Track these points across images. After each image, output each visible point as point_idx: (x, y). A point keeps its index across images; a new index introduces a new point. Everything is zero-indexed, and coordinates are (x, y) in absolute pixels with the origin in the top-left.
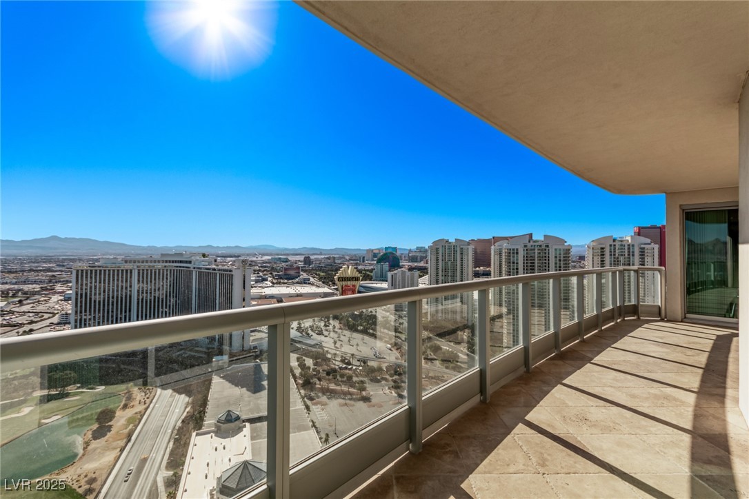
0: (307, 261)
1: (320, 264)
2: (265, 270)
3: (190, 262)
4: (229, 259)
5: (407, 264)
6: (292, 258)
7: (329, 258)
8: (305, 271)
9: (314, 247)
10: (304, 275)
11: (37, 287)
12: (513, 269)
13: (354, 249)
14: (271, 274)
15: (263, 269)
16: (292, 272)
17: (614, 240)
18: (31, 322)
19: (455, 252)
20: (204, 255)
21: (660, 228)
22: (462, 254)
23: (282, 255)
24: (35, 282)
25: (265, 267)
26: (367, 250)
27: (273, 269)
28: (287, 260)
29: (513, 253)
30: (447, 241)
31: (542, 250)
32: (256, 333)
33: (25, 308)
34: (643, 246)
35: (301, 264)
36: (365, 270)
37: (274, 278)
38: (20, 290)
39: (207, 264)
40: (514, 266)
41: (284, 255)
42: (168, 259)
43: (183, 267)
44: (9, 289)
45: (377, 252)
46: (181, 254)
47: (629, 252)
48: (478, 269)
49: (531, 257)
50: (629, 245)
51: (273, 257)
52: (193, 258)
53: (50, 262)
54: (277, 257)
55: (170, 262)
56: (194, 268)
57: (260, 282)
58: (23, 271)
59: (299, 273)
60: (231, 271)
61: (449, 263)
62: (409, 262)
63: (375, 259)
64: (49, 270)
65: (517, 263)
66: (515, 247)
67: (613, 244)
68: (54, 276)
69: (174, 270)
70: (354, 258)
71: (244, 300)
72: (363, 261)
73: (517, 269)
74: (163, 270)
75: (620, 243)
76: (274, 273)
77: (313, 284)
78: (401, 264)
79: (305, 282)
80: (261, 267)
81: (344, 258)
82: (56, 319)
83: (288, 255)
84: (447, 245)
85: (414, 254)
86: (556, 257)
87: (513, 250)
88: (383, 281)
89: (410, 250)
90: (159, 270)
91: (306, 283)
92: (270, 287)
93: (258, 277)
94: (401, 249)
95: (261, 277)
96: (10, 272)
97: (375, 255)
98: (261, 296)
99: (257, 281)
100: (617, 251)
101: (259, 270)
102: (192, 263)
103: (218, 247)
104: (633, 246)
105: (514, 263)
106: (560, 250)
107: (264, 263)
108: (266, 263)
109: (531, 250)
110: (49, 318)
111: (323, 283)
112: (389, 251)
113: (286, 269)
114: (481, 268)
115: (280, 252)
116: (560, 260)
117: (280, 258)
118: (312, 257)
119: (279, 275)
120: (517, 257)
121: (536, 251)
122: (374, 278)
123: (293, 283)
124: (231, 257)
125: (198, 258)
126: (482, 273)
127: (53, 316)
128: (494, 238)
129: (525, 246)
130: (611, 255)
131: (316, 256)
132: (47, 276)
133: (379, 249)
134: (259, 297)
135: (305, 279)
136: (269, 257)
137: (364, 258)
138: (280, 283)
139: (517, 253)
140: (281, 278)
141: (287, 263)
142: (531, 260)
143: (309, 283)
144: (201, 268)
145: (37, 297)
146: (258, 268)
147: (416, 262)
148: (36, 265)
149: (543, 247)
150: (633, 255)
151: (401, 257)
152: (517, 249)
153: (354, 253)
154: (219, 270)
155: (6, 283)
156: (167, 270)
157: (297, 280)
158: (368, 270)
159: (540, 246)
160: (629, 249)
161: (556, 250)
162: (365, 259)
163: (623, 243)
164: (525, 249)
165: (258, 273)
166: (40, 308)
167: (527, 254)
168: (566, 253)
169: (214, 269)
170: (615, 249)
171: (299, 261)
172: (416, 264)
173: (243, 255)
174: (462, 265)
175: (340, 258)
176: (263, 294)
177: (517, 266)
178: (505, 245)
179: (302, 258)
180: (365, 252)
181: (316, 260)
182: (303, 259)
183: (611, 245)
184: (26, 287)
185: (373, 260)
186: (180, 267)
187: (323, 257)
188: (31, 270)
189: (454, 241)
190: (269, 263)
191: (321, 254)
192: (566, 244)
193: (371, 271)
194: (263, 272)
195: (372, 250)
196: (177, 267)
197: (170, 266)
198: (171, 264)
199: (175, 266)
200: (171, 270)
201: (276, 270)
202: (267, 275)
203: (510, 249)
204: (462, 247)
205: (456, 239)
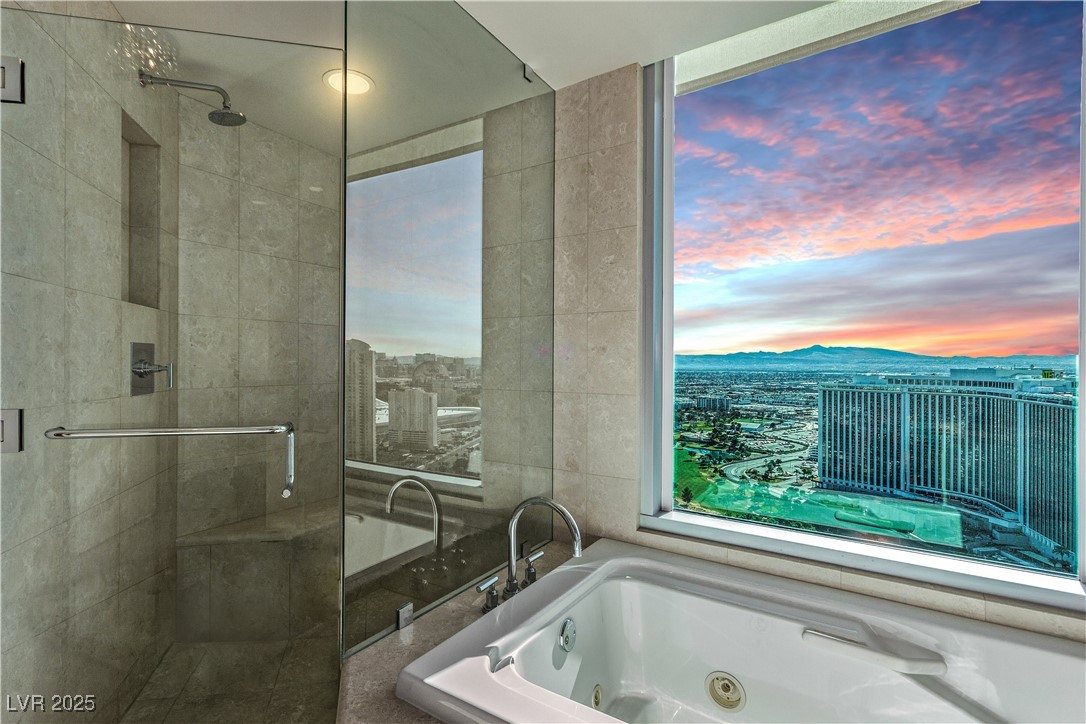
3: (1011, 386)
11: (792, 410)
18: (781, 452)
20: (1048, 374)
24: (791, 403)
33: (777, 434)
38: (775, 412)
39: (1051, 390)
43: (997, 394)
44: (765, 410)
46: (991, 371)
52: (1017, 377)
53: (811, 380)
56: (1020, 397)
58: (781, 390)
64: (808, 389)
68: (812, 397)
69: (977, 399)
74: (956, 397)
82: (806, 454)
90: (948, 397)
96: (769, 390)
102: (1016, 389)
110: (800, 450)
125: (1030, 378)
127: (804, 449)
132: (804, 397)
144: (1035, 399)
145: (791, 422)
148: (796, 382)
155: (764, 403)
156: (963, 399)
166: (792, 436)
184: (782, 409)
186: (990, 394)
188: (789, 389)
196: (984, 393)
197: (968, 392)
198: (971, 388)
199: (979, 393)
200: (970, 399)
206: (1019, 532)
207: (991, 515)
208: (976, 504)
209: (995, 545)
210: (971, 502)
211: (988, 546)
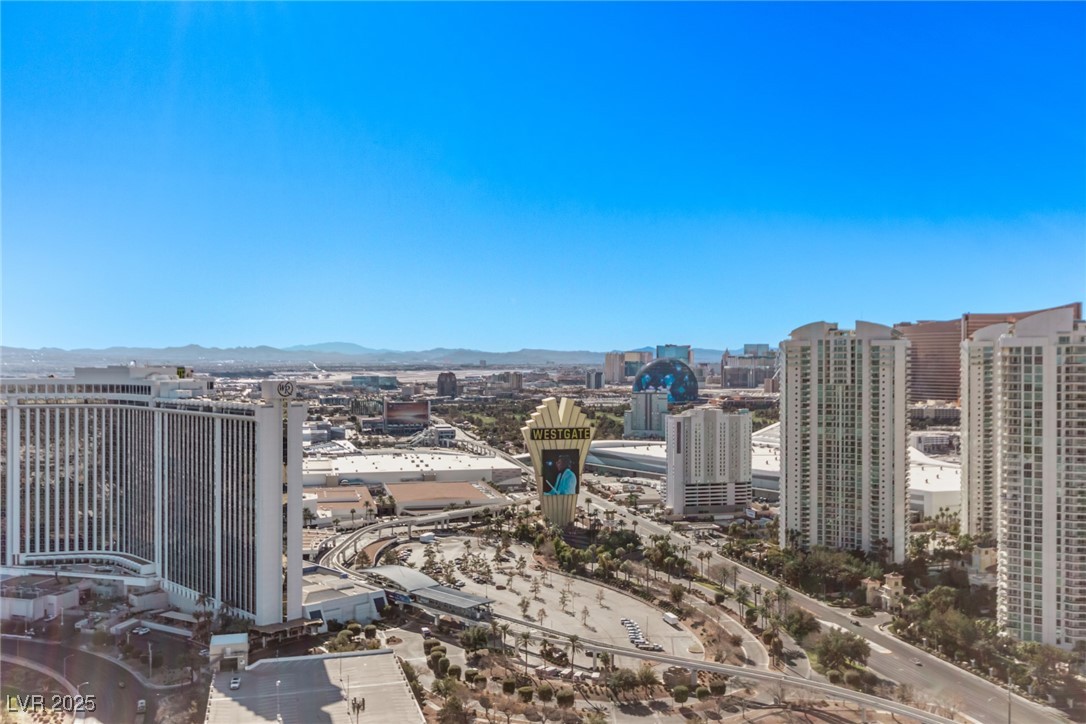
0: (448, 384)
1: (480, 392)
2: (336, 411)
3: (147, 390)
4: (242, 381)
5: (717, 394)
6: (407, 378)
7: (504, 378)
8: (442, 412)
9: (466, 347)
10: (441, 424)
12: (1028, 406)
13: (574, 353)
14: (353, 419)
15: (331, 408)
16: (408, 416)
19: (856, 359)
20: (181, 372)
22: (875, 363)
23: (380, 369)
25: (337, 401)
26: (608, 355)
27: (357, 407)
28: (392, 384)
29: (1028, 361)
30: (833, 328)
32: (318, 577)
35: (431, 394)
36: (603, 410)
37: (360, 431)
39: (190, 393)
40: (1028, 397)
41: (388, 369)
42: (93, 381)
43: (131, 402)
45: (635, 358)
46: (124, 370)
48: (919, 405)
49: (1080, 369)
51: (356, 374)
52: (154, 378)
54: (366, 374)
55: (97, 389)
56: (158, 405)
57: (324, 441)
59: (425, 417)
60: (250, 413)
61: (840, 389)
62: (724, 386)
63: (630, 378)
65: (1039, 389)
66: (1033, 343)
69: (107, 411)
70: (572, 377)
71: (285, 489)
72: (598, 385)
73: (1039, 405)
74: (82, 410)
76: (362, 419)
77: (463, 448)
78: (701, 392)
79: (444, 441)
80: (327, 401)
81: (545, 376)
83: (395, 369)
84: (832, 338)
85: (737, 364)
87: (1028, 350)
88: (652, 438)
89: (727, 355)
90: (72, 410)
91: (444, 445)
92: (351, 454)
93: (319, 428)
94: (701, 351)
95: (326, 427)
97: (629, 369)
98: (328, 478)
99: (316, 440)
101: (322, 411)
103: (215, 351)
105: (1028, 387)
107: (332, 391)
108: (340, 390)
109: (1080, 349)
111: (491, 443)
112: (668, 356)
113: (391, 408)
114: (931, 403)
115: (375, 362)
117: (375, 379)
118: (460, 375)
119: (373, 424)
120: (1039, 370)
122: (628, 430)
123: (411, 446)
124: (248, 374)
125: (167, 379)
126: (932, 416)
128: (967, 317)
129: (1063, 340)
131: (470, 373)
133: (641, 353)
134: (323, 481)
135: (442, 435)
136: (347, 376)
137: (599, 375)
138: (375, 444)
139: (1039, 360)
140: (379, 432)
141: (393, 392)
142: (1080, 379)
143: (453, 446)
144: (174, 406)
146: (317, 404)
147: (744, 386)
151: (701, 372)
152: (1039, 350)
153: (571, 363)
154: (221, 410)
156: (91, 411)
157: (421, 436)
158: (610, 410)
162: (603, 378)
164: (1064, 347)
165: (319, 419)
167: (1068, 361)
169: (208, 409)
171: (426, 385)
172: (742, 392)
173: (281, 369)
174: (876, 395)
175: (533, 377)
176: (334, 473)
177: (1039, 397)
178: (1002, 337)
179: (432, 378)
180: (602, 361)
181: (471, 381)
182: (435, 380)
185: (623, 382)
186: (123, 402)
187: (488, 373)
189: (852, 327)
190: (348, 390)
191: (483, 366)
193: (620, 411)
194: (332, 414)
195: (622, 356)
196: (116, 402)
197: (98, 402)
198: (101, 395)
199: (110, 402)
201: (366, 408)
202: (341, 422)
203: (1018, 350)
204: (875, 343)
205: (858, 323)
206: (157, 590)
207: (126, 574)
208: (108, 563)
209: (133, 615)
210: (101, 562)
211: (128, 617)
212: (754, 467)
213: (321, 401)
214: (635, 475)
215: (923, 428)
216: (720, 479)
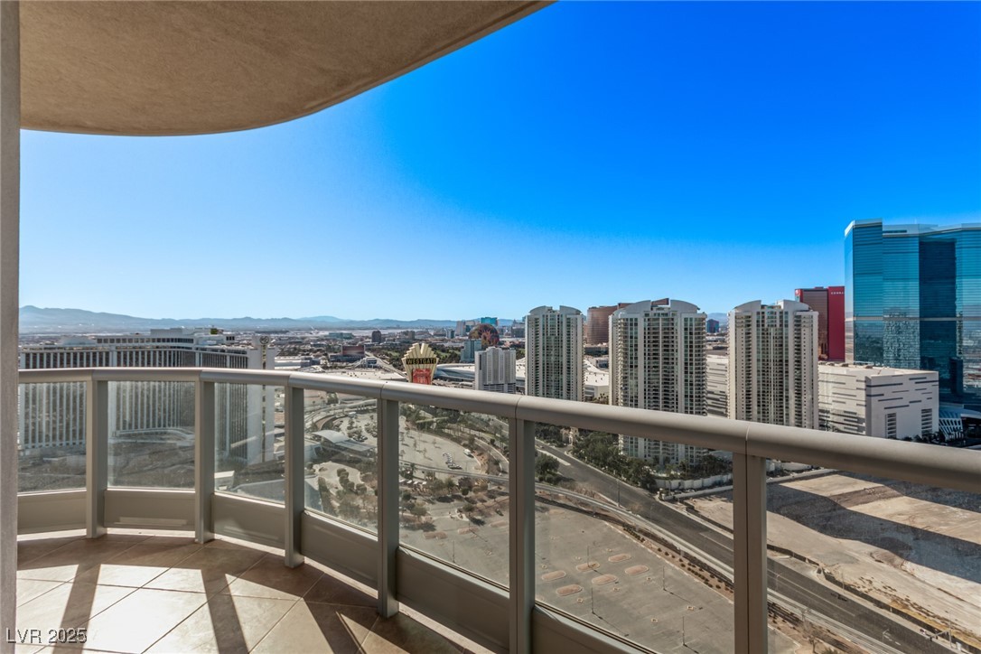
0: (377, 336)
1: (394, 340)
2: (318, 350)
3: (191, 341)
5: (508, 340)
6: (357, 334)
7: (406, 333)
8: (370, 349)
10: (370, 356)
12: (631, 346)
13: (439, 321)
14: (326, 355)
15: (315, 349)
16: (354, 353)
17: (763, 307)
19: (560, 323)
20: (214, 331)
21: (827, 290)
22: (569, 326)
23: (345, 329)
25: (320, 345)
26: (458, 322)
27: (329, 349)
28: (350, 337)
29: (631, 325)
30: (550, 309)
31: (668, 320)
34: (798, 314)
35: (369, 341)
36: (453, 349)
37: (328, 360)
39: (215, 342)
40: (631, 342)
41: (349, 329)
42: (162, 336)
43: (183, 348)
45: (470, 324)
46: (180, 330)
47: (781, 321)
48: (599, 345)
49: (654, 329)
50: (781, 313)
51: (331, 332)
52: (196, 335)
54: (338, 332)
55: (164, 340)
56: (197, 349)
57: (308, 365)
59: (363, 353)
60: (244, 352)
61: (553, 338)
62: (513, 337)
63: (468, 333)
65: (636, 338)
66: (633, 316)
67: (761, 311)
69: (170, 352)
70: (440, 333)
72: (452, 337)
73: (636, 345)
74: (155, 352)
75: (770, 310)
76: (329, 355)
77: (380, 368)
78: (500, 340)
79: (371, 365)
80: (314, 345)
81: (427, 332)
83: (353, 329)
84: (549, 314)
85: (519, 326)
86: (686, 329)
87: (631, 320)
88: (469, 362)
89: (515, 322)
90: (149, 352)
91: (371, 367)
92: (321, 372)
93: (306, 359)
94: (503, 320)
95: (310, 359)
97: (468, 329)
99: (303, 366)
100: (766, 321)
101: (311, 350)
102: (195, 342)
103: (259, 320)
104: (786, 313)
105: (631, 337)
106: (691, 319)
107: (318, 340)
108: (323, 340)
109: (654, 320)
111: (395, 366)
112: (487, 322)
113: (345, 348)
115: (345, 326)
116: (691, 333)
117: (342, 334)
118: (383, 332)
119: (335, 357)
120: (636, 329)
121: (660, 322)
122: (462, 358)
123: (353, 368)
125: (203, 335)
128: (619, 304)
129: (647, 315)
130: (758, 326)
131: (390, 331)
133: (473, 321)
135: (369, 362)
136: (327, 333)
137: (453, 332)
138: (335, 367)
139: (636, 324)
140: (339, 361)
141: (350, 341)
142: (654, 333)
143: (375, 367)
144: (205, 349)
146: (310, 347)
149: (670, 316)
150: (787, 326)
151: (502, 330)
152: (636, 319)
153: (441, 326)
154: (229, 351)
156: (160, 352)
157: (359, 363)
158: (457, 349)
159: (667, 314)
160: (781, 317)
161: (686, 320)
162: (455, 333)
163: (774, 310)
164: (647, 318)
165: (308, 355)
167: (649, 325)
168: (699, 324)
169: (223, 351)
170: (763, 317)
171: (367, 337)
172: (520, 340)
173: (293, 330)
174: (569, 341)
175: (422, 333)
177: (636, 341)
178: (620, 314)
179: (369, 333)
180: (455, 325)
181: (390, 335)
182: (370, 335)
183: (758, 313)
185: (465, 335)
186: (179, 347)
187: (399, 331)
189: (558, 309)
190: (326, 340)
191: (398, 328)
192: (698, 312)
193: (459, 349)
194: (315, 352)
195: (464, 323)
196: (174, 347)
197: (164, 347)
198: (165, 344)
199: (171, 347)
200: (165, 352)
201: (334, 349)
202: (320, 356)
203: (627, 319)
204: (568, 316)
205: (561, 307)
207: (178, 440)
212: (517, 375)
213: (311, 346)
214: (463, 380)
215: (599, 356)
216: (500, 382)
